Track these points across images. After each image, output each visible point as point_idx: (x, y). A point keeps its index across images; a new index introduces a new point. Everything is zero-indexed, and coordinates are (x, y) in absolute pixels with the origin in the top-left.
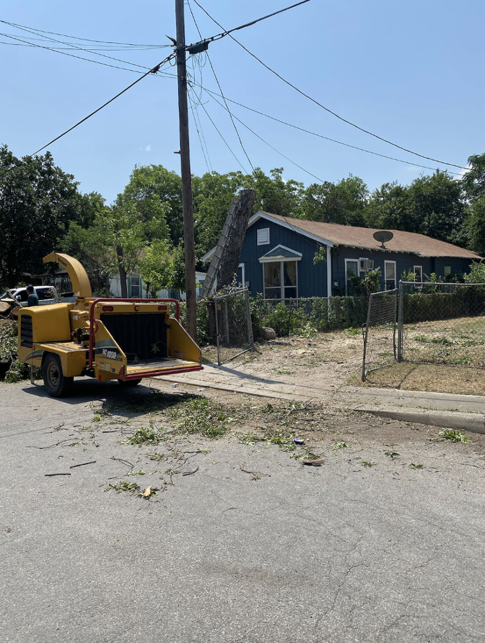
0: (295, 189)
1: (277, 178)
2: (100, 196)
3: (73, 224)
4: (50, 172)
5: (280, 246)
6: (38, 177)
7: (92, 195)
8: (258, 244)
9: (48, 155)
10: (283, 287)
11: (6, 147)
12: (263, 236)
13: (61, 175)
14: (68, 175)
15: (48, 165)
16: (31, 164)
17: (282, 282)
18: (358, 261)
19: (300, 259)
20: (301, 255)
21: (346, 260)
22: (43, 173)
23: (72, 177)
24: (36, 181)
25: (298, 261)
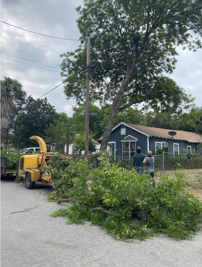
0: (143, 113)
1: (136, 108)
2: (66, 114)
3: (51, 125)
4: (46, 105)
5: (129, 135)
6: (41, 106)
7: (63, 113)
8: (121, 134)
9: (46, 99)
10: (130, 152)
11: (31, 95)
12: (123, 131)
13: (50, 106)
14: (53, 106)
15: (45, 102)
16: (39, 102)
17: (130, 150)
18: (161, 143)
19: (137, 141)
20: (137, 139)
21: (156, 142)
22: (43, 105)
23: (54, 107)
24: (41, 107)
25: (136, 142)
